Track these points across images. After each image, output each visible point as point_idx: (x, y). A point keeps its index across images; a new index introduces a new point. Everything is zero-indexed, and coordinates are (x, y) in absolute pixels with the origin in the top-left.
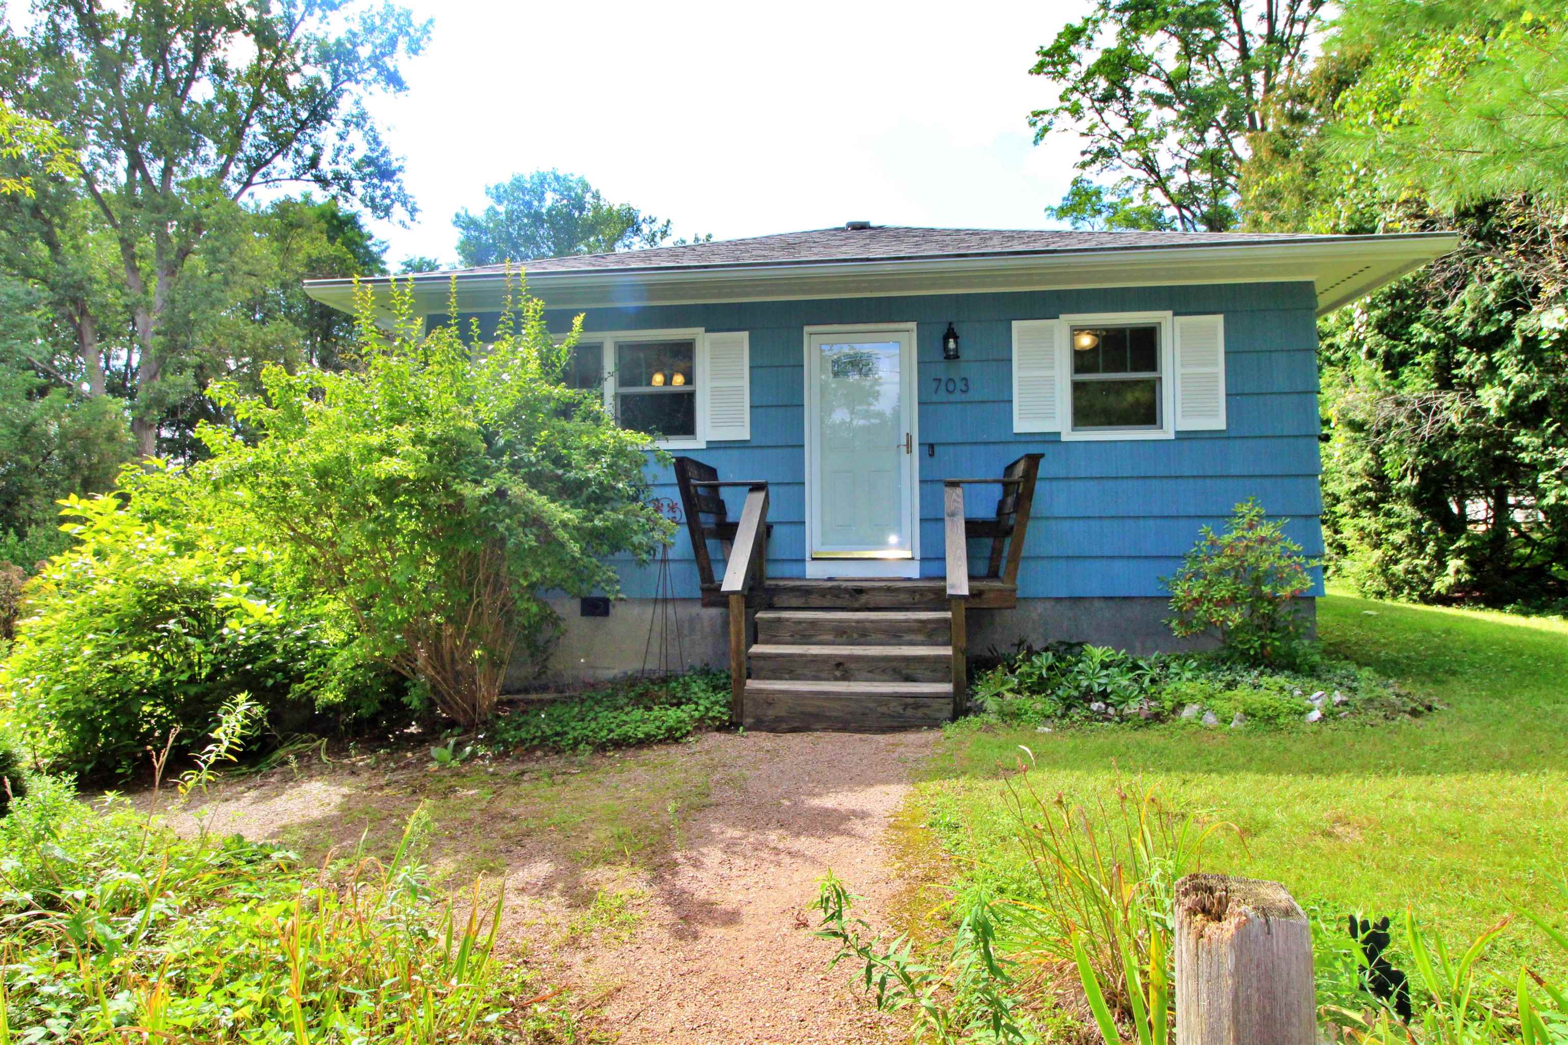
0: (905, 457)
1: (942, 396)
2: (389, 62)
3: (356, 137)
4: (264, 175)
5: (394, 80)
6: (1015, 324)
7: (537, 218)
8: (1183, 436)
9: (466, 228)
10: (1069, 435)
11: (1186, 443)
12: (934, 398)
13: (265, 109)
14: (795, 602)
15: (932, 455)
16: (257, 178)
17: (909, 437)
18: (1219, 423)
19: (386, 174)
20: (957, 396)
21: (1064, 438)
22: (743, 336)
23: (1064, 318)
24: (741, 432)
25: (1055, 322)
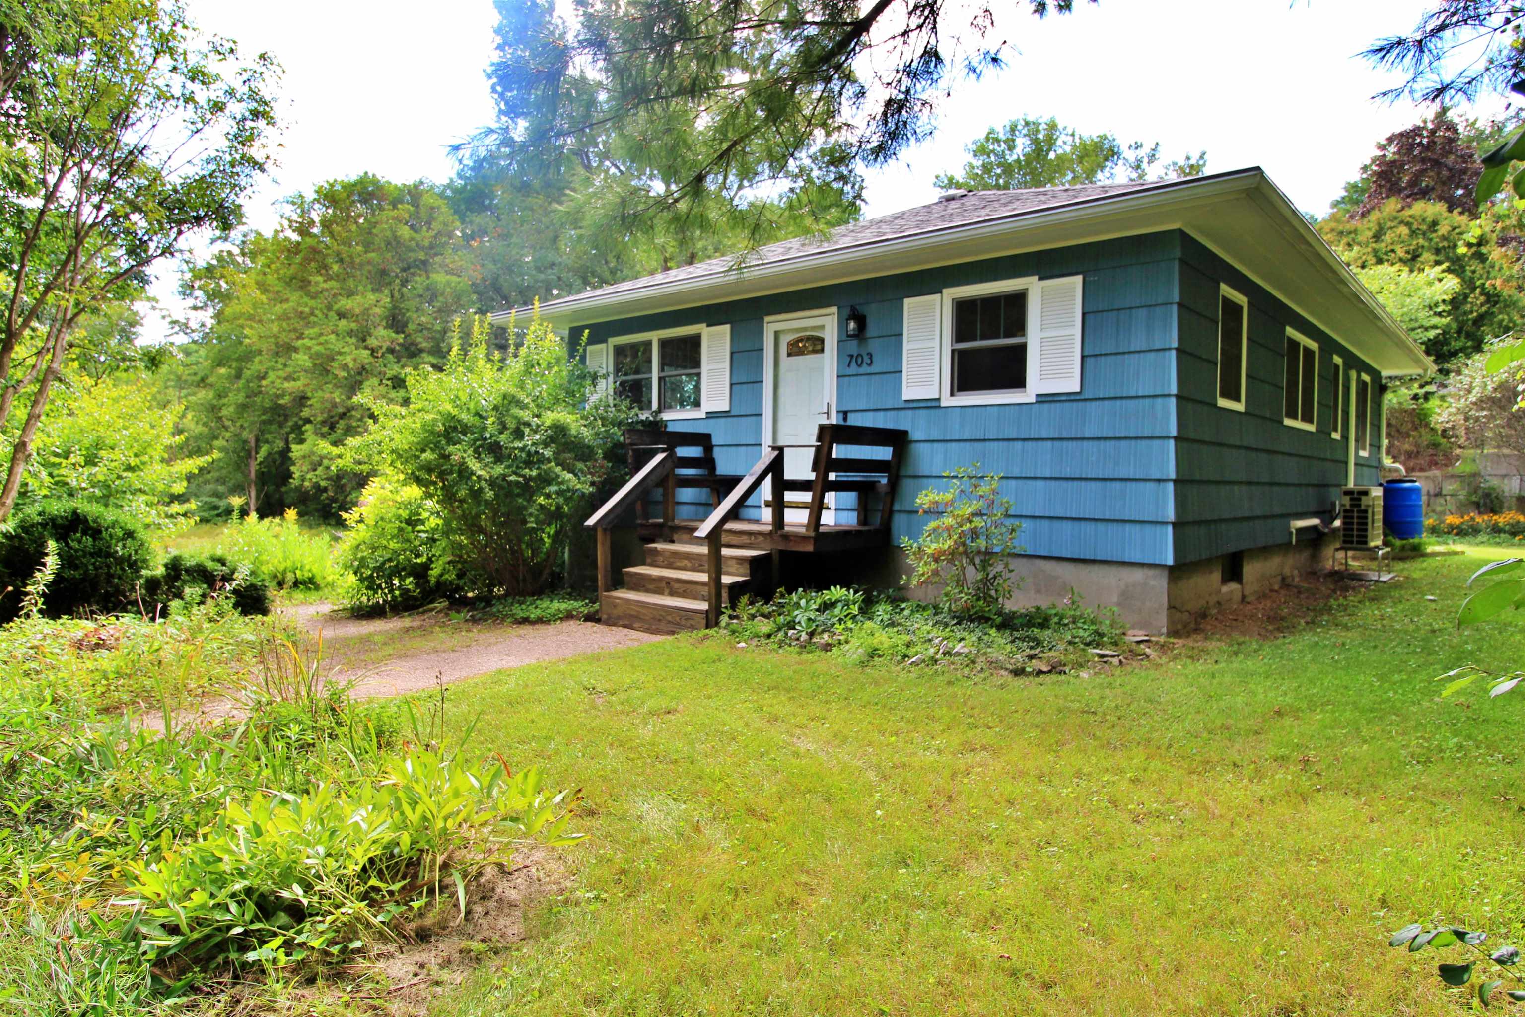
1: (854, 369)
6: (907, 301)
8: (1043, 399)
10: (946, 401)
11: (1046, 406)
12: (848, 371)
15: (845, 419)
17: (829, 405)
18: (1074, 386)
20: (865, 369)
21: (943, 403)
22: (727, 328)
23: (946, 291)
24: (723, 405)
25: (937, 296)
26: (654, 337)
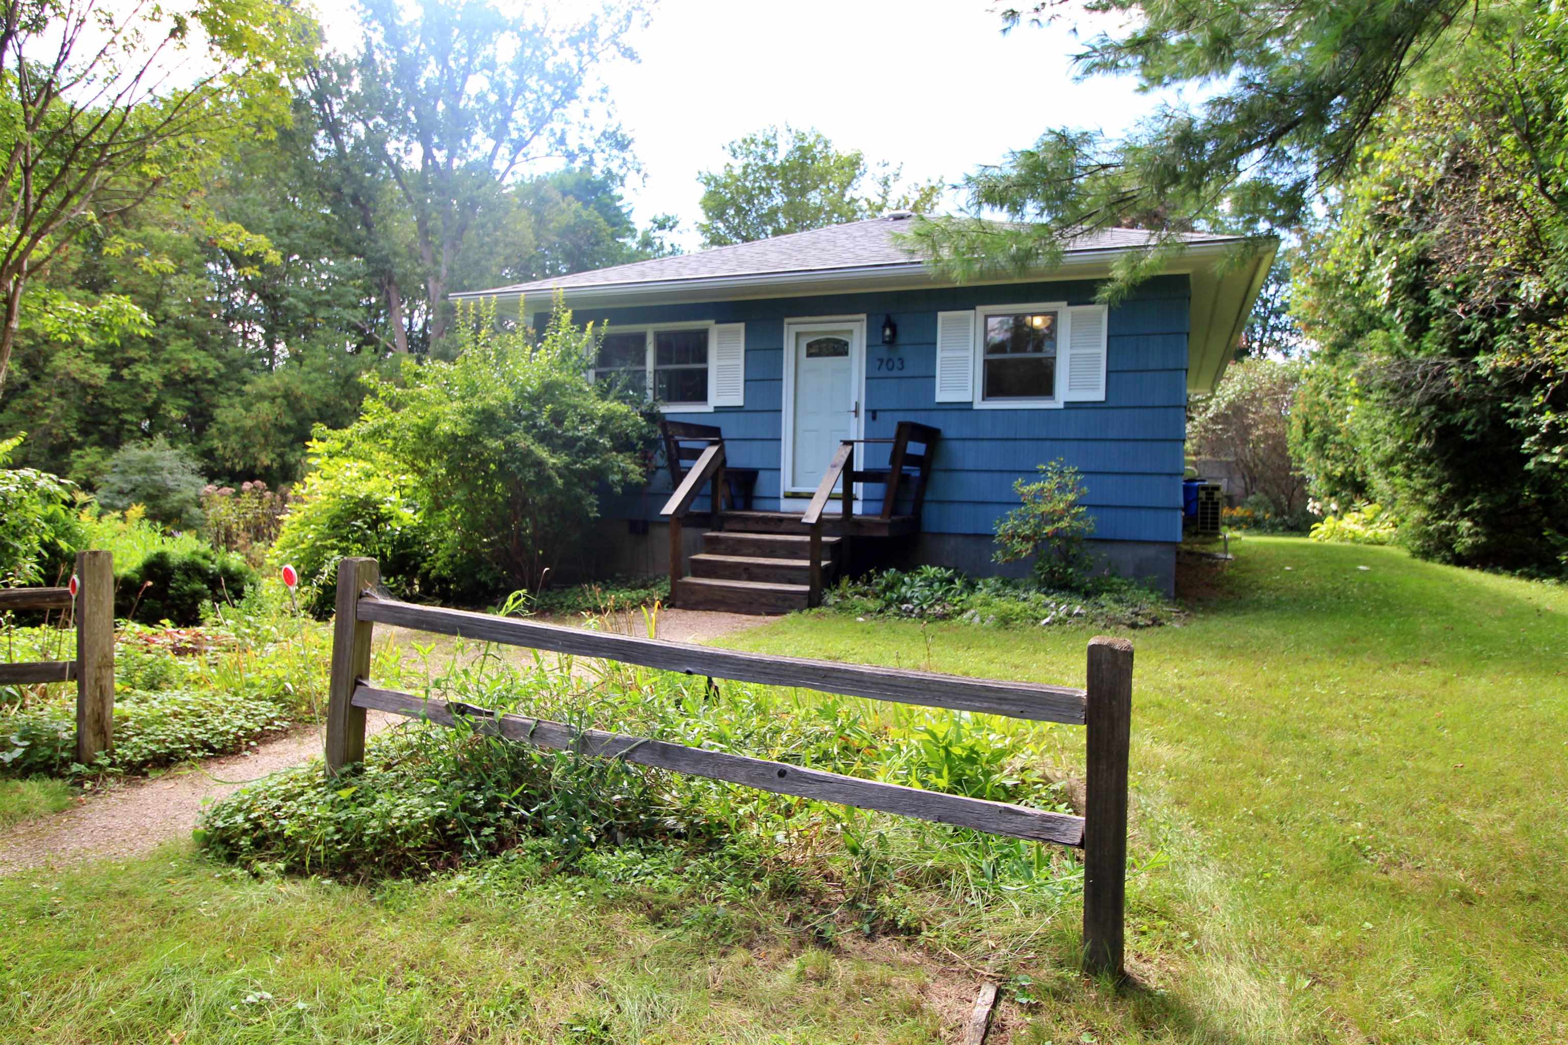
0: (854, 421)
1: (884, 372)
2: (625, 39)
3: (598, 110)
4: (525, 155)
5: (629, 54)
6: (941, 315)
7: (769, 169)
8: (1071, 406)
9: (708, 184)
10: (979, 405)
11: (1073, 412)
12: (878, 374)
13: (527, 94)
14: (738, 527)
15: (874, 418)
16: (520, 157)
17: (857, 404)
18: (1099, 395)
19: (622, 145)
20: (895, 373)
21: (976, 406)
22: (741, 326)
23: (980, 309)
24: (737, 400)
25: (972, 312)
26: (650, 330)
